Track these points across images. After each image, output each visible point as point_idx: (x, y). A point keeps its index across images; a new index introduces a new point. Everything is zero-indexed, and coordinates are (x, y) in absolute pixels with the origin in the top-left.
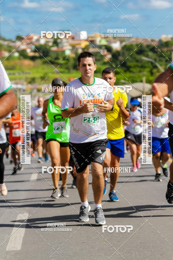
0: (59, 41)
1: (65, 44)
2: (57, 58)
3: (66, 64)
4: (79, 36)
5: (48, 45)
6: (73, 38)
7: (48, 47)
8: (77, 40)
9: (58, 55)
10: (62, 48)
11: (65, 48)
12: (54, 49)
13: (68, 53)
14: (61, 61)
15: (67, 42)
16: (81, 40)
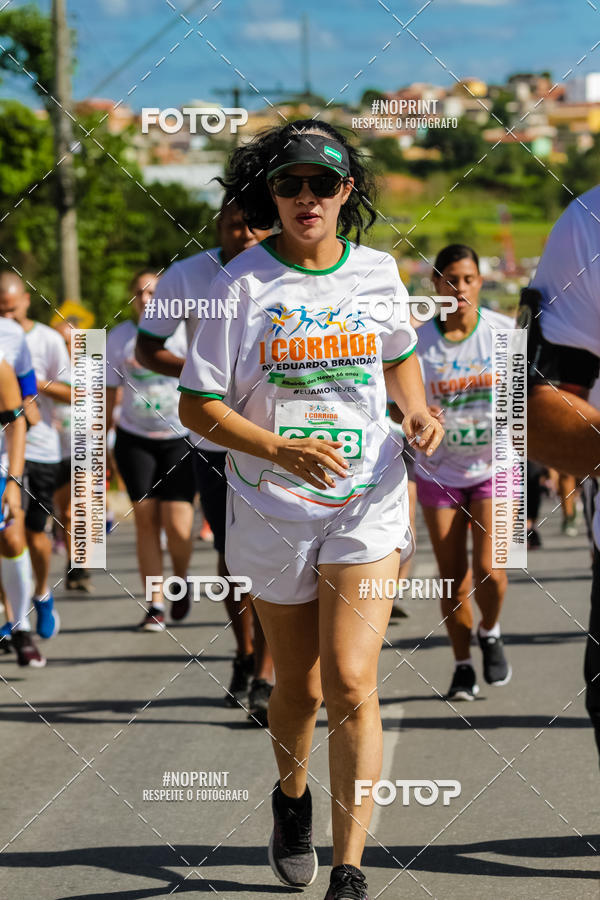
0: (511, 107)
1: (534, 119)
2: (504, 168)
3: (535, 187)
4: (583, 90)
5: (473, 123)
6: (561, 98)
7: (473, 131)
8: (575, 105)
9: (507, 156)
10: (522, 131)
11: (531, 133)
12: (495, 135)
13: (542, 149)
14: (517, 178)
15: (542, 112)
16: (588, 105)
